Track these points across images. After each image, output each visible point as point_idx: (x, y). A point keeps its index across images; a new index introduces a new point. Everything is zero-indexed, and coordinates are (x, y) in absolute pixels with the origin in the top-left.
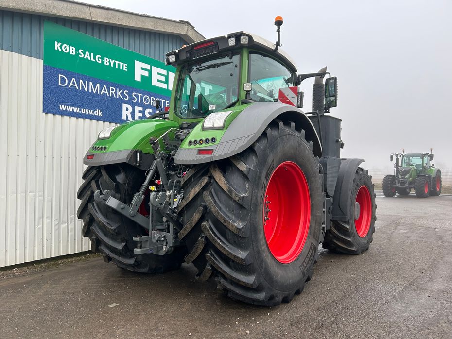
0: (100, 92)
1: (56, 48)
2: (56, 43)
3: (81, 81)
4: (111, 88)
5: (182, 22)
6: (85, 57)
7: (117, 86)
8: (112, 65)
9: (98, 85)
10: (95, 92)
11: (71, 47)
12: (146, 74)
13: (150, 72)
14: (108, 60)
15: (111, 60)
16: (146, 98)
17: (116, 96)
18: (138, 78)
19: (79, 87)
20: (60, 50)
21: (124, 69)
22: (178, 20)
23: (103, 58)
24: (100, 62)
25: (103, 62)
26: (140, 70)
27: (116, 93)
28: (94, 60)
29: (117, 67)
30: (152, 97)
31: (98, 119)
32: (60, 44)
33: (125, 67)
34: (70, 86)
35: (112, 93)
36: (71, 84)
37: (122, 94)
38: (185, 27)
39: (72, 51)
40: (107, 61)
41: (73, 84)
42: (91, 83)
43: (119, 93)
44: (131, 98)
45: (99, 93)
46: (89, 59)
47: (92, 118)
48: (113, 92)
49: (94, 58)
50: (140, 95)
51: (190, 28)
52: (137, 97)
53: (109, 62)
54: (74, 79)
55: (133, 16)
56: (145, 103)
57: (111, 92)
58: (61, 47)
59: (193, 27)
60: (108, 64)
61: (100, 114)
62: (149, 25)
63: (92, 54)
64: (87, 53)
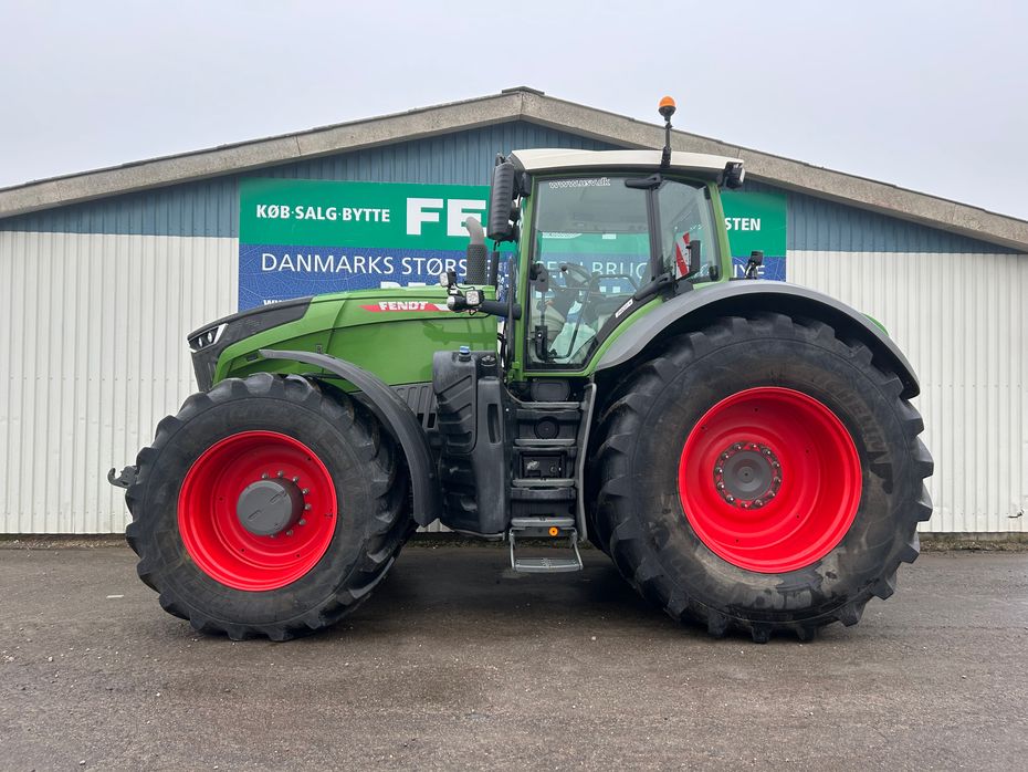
0: (335, 269)
1: (259, 216)
2: (259, 206)
3: (300, 257)
4: (356, 258)
5: (507, 93)
6: (307, 217)
7: (368, 253)
8: (357, 219)
9: (331, 257)
10: (324, 270)
11: (283, 207)
12: (435, 218)
13: (443, 213)
14: (350, 211)
15: (355, 210)
16: (433, 264)
17: (367, 271)
18: (413, 228)
19: (296, 267)
20: (264, 216)
21: (384, 220)
22: (500, 92)
23: (339, 211)
24: (335, 218)
25: (339, 218)
26: (417, 215)
27: (366, 266)
28: (322, 218)
29: (367, 219)
30: (447, 261)
32: (264, 207)
33: (384, 215)
34: (280, 269)
35: (359, 267)
36: (282, 265)
37: (380, 265)
38: (517, 101)
39: (285, 212)
40: (347, 214)
41: (287, 263)
42: (317, 257)
43: (371, 264)
44: (399, 268)
45: (332, 270)
46: (314, 218)
48: (361, 265)
49: (323, 214)
50: (419, 260)
51: (531, 97)
52: (414, 265)
53: (353, 214)
54: (287, 256)
56: (430, 272)
57: (356, 264)
58: (266, 211)
59: (541, 94)
60: (350, 217)
62: (420, 127)
63: (319, 209)
64: (311, 208)
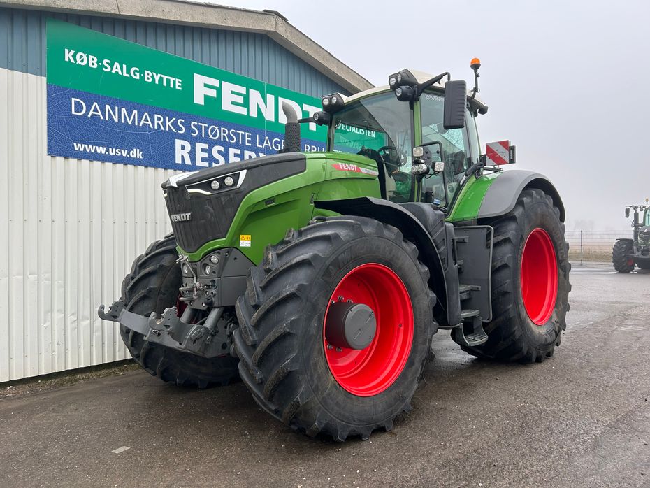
0: (139, 122)
1: (67, 59)
2: (67, 51)
3: (108, 107)
4: (156, 116)
5: (267, 13)
6: (113, 72)
7: (167, 113)
8: (157, 82)
9: (135, 112)
10: (130, 122)
11: (91, 57)
12: (213, 93)
13: (219, 90)
14: (151, 74)
15: (154, 74)
16: (213, 130)
17: (165, 128)
18: (199, 99)
19: (104, 116)
20: (73, 61)
21: (177, 87)
22: (261, 10)
23: (142, 72)
24: (138, 77)
25: (142, 78)
26: (202, 88)
27: (164, 123)
28: (128, 75)
29: (165, 84)
30: (222, 129)
31: (136, 162)
32: (73, 52)
33: (177, 84)
34: (89, 115)
35: (158, 124)
36: (92, 112)
37: (174, 124)
38: (273, 20)
39: (93, 62)
40: (148, 76)
41: (95, 110)
42: (123, 110)
43: (168, 124)
44: (189, 130)
45: (136, 124)
46: (120, 73)
47: (126, 161)
48: (160, 122)
49: (128, 72)
50: (203, 125)
51: (280, 21)
52: (200, 128)
53: (153, 77)
54: (95, 104)
55: (187, 6)
56: (211, 136)
57: (156, 122)
58: (74, 56)
59: (286, 20)
60: (150, 80)
61: (140, 155)
62: (213, 19)
63: (124, 66)
64: (116, 64)
